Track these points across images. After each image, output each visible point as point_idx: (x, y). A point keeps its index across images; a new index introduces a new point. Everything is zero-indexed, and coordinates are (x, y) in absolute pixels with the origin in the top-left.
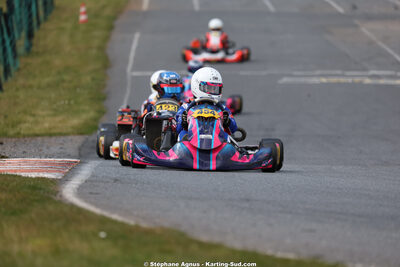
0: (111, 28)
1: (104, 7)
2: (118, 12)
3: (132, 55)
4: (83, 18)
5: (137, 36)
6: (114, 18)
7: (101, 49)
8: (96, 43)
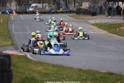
0: (8, 24)
1: (5, 19)
2: (8, 21)
3: (13, 29)
4: (2, 22)
5: (13, 25)
6: (8, 22)
7: (7, 28)
8: (6, 27)
